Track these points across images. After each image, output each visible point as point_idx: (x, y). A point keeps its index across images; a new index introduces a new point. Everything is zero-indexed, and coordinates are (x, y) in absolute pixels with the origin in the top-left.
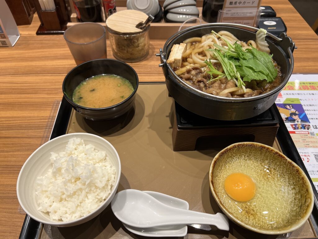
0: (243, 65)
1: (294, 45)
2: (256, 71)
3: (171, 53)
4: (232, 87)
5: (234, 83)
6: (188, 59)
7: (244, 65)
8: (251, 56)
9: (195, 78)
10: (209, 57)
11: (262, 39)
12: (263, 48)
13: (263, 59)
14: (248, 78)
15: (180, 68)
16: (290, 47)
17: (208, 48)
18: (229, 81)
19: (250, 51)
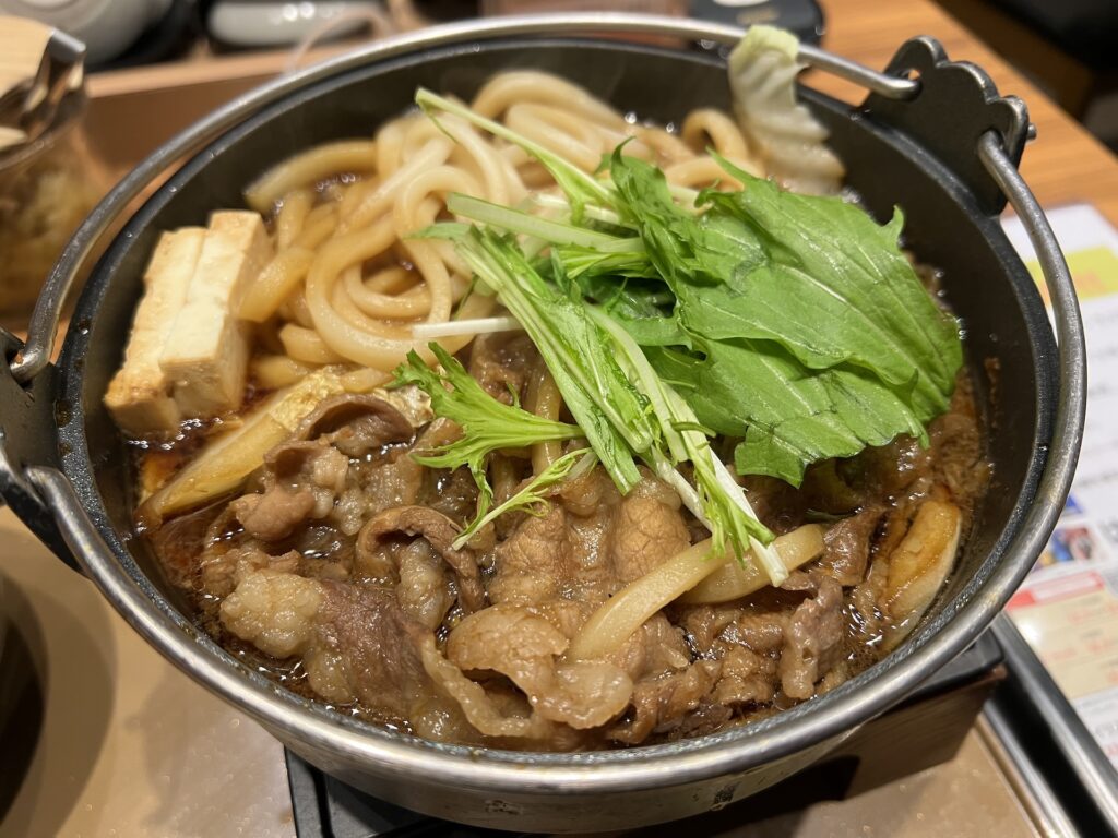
0: (707, 330)
1: (1025, 113)
2: (811, 365)
3: (145, 311)
4: (666, 555)
5: (673, 502)
6: (290, 335)
7: (715, 333)
8: (748, 245)
9: (351, 504)
10: (441, 290)
11: (777, 95)
12: (792, 153)
13: (841, 256)
14: (775, 455)
15: (238, 421)
16: (991, 135)
17: (428, 211)
18: (626, 498)
19: (729, 204)
